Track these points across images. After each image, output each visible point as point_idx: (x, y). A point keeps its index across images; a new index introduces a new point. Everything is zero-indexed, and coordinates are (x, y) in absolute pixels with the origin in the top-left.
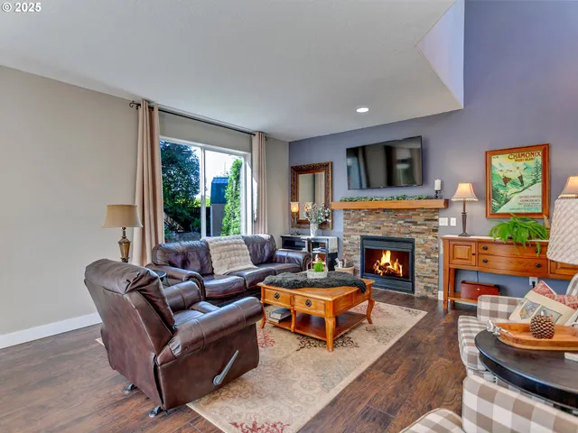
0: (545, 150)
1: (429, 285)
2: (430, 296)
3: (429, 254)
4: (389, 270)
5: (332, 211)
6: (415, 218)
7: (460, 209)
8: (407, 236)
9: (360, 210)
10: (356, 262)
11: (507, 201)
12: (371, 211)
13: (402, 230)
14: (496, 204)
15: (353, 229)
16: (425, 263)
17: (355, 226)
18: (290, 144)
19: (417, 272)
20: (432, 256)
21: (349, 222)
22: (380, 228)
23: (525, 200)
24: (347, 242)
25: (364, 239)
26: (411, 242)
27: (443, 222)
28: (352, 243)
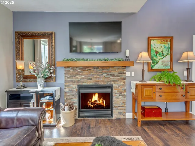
0: (172, 39)
1: (121, 111)
2: (122, 117)
3: (121, 93)
4: (97, 104)
5: (56, 68)
6: (113, 73)
7: (141, 67)
8: (109, 83)
9: (77, 67)
10: (74, 103)
11: (157, 63)
12: (85, 68)
13: (106, 80)
14: (152, 64)
15: (72, 81)
16: (119, 98)
17: (74, 79)
18: (14, 13)
19: (114, 104)
20: (123, 94)
21: (69, 76)
22: (91, 79)
23: (164, 63)
24: (67, 90)
25: (80, 87)
26: (111, 87)
27: (128, 74)
28: (71, 91)
